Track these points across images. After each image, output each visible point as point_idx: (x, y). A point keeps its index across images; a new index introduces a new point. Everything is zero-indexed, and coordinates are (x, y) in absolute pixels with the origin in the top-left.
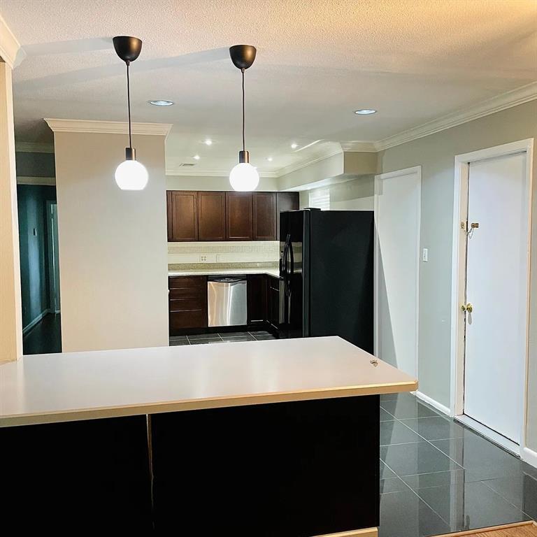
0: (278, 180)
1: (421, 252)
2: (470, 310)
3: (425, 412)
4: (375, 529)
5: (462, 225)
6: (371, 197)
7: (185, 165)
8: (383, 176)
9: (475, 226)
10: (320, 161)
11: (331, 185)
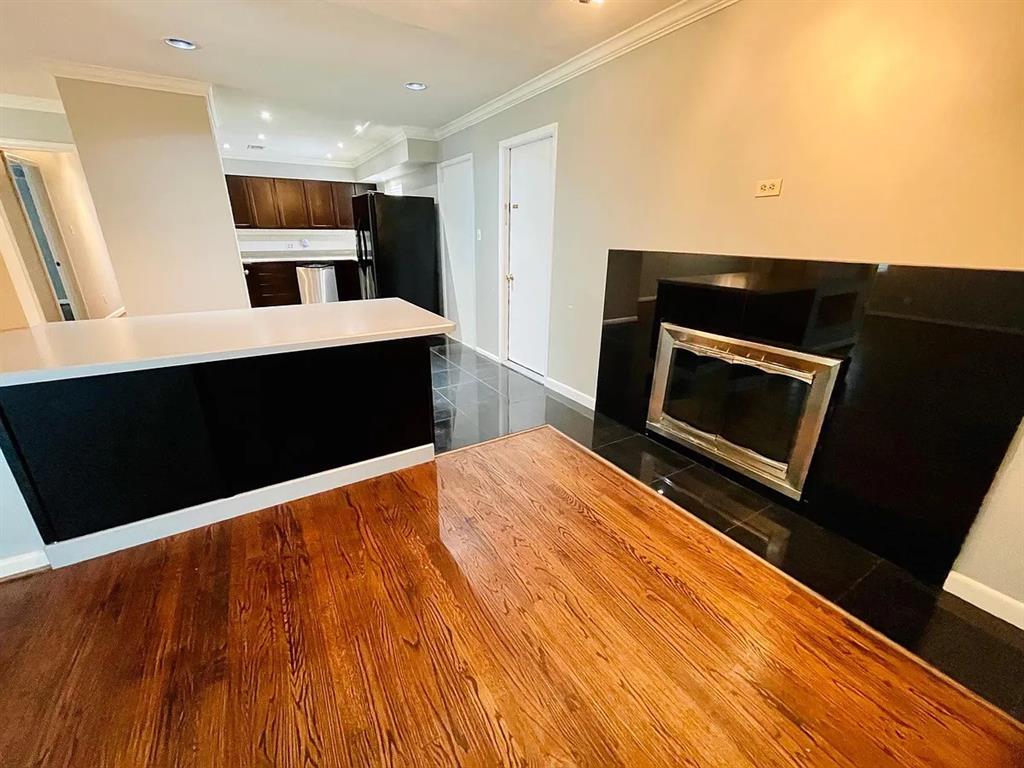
0: (354, 171)
1: (476, 232)
2: (512, 279)
3: (481, 361)
4: (432, 445)
5: (506, 205)
6: (434, 186)
7: (253, 147)
8: (443, 164)
9: (516, 207)
10: (388, 150)
11: (405, 175)
